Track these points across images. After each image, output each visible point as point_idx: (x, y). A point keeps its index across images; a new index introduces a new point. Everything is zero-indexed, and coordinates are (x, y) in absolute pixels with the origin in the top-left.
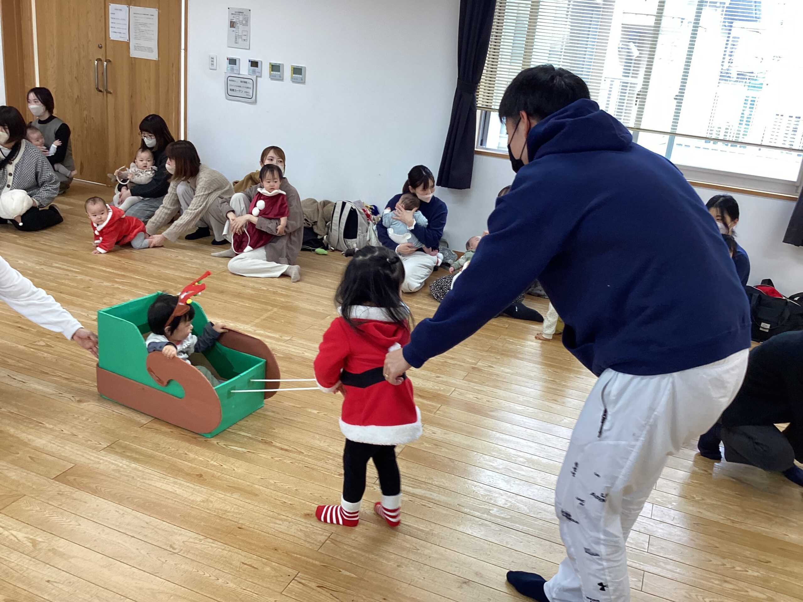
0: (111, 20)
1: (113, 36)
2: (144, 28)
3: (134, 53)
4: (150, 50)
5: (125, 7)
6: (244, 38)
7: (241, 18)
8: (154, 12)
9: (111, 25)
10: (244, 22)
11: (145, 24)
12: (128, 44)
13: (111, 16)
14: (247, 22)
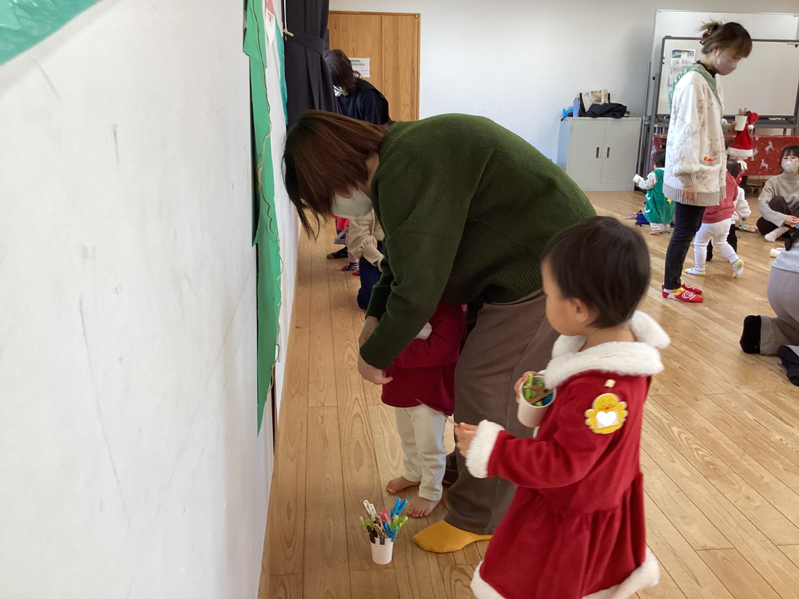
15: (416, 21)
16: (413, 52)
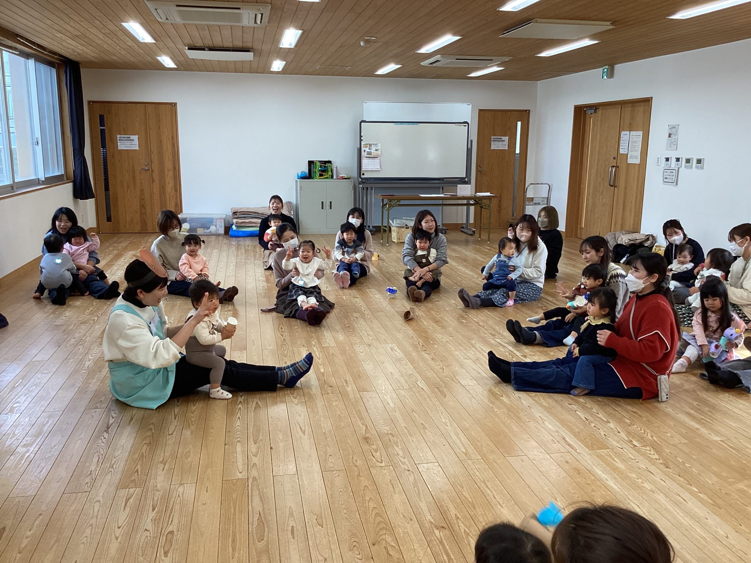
0: (621, 142)
1: (622, 151)
2: (634, 144)
3: (630, 161)
4: (636, 157)
5: (628, 132)
6: (674, 143)
7: (674, 130)
8: (641, 133)
9: (621, 144)
10: (675, 133)
11: (636, 142)
12: (627, 154)
13: (621, 139)
14: (677, 132)
15: (174, 108)
16: (172, 131)
